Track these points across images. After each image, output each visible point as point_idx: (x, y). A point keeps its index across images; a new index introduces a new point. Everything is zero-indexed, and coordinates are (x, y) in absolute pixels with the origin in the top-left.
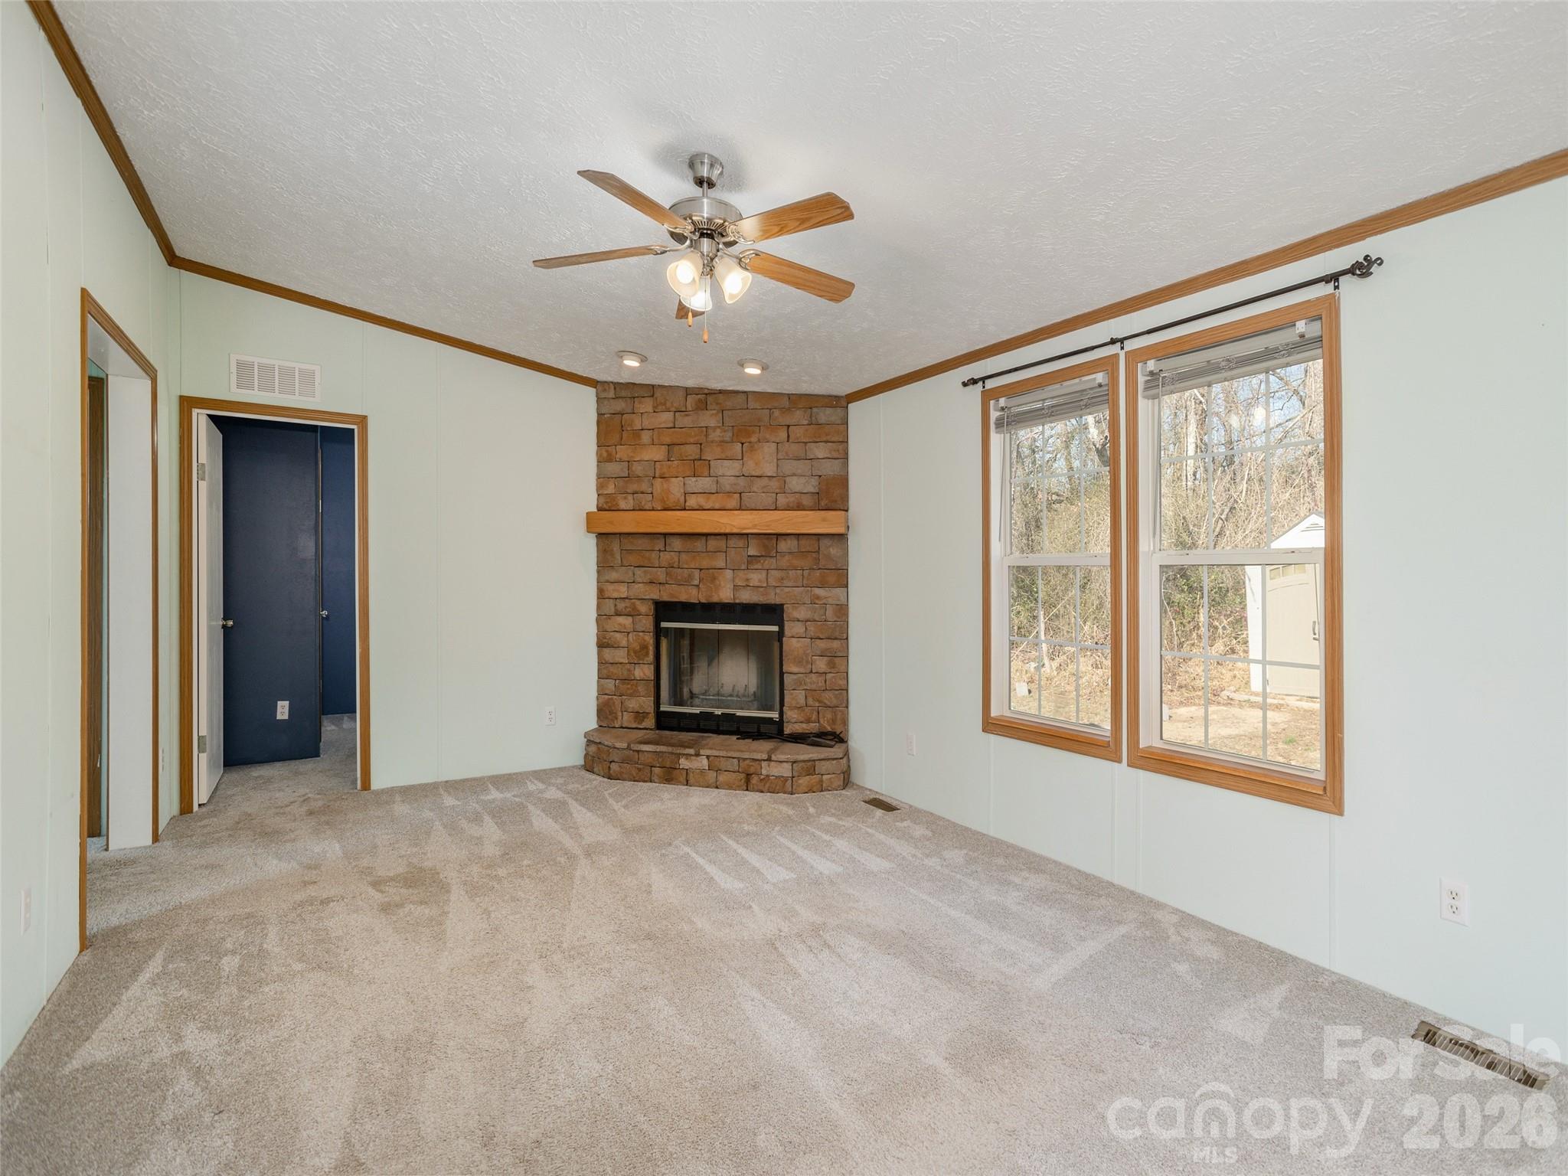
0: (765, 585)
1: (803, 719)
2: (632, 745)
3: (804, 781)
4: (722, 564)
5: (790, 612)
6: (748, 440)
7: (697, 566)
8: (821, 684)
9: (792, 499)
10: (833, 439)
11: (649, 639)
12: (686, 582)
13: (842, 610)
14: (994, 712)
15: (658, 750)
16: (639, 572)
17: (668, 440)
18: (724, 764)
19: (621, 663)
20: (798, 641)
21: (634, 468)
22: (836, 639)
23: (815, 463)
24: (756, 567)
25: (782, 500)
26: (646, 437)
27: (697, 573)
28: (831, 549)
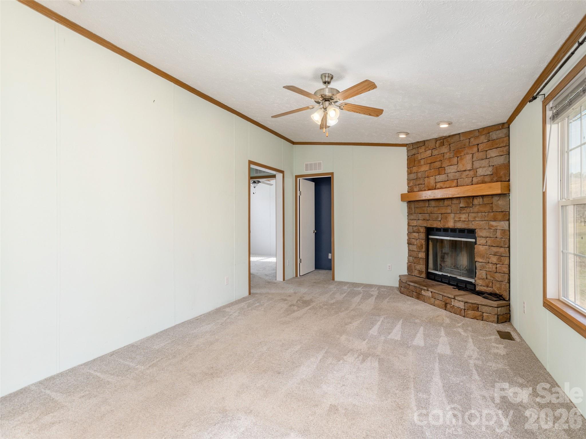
0: (467, 220)
1: (484, 285)
2: (407, 282)
4: (449, 211)
5: (479, 233)
6: (460, 155)
7: (440, 212)
8: (494, 269)
9: (480, 179)
10: (500, 146)
11: (423, 242)
12: (436, 219)
13: (507, 233)
15: (415, 286)
16: (420, 215)
17: (429, 162)
18: (437, 296)
19: (415, 251)
20: (482, 247)
21: (418, 175)
22: (501, 247)
23: (491, 159)
24: (463, 212)
25: (475, 180)
26: (422, 162)
27: (440, 215)
28: (499, 202)
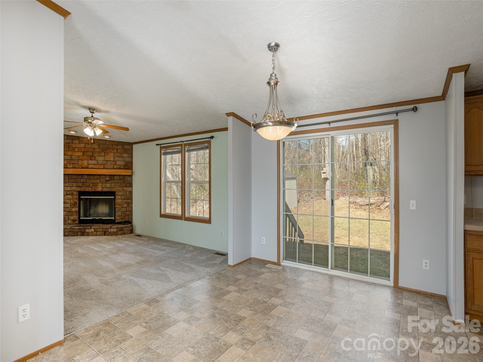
0: (110, 187)
1: (120, 219)
2: (72, 227)
3: (120, 232)
4: (99, 182)
5: (117, 193)
6: (106, 152)
7: (92, 182)
8: (125, 210)
9: (118, 166)
10: (129, 153)
11: (77, 201)
12: (89, 186)
13: (131, 193)
14: (162, 213)
15: (80, 228)
16: (74, 184)
17: (83, 151)
18: (98, 230)
19: (68, 207)
20: (119, 200)
21: (73, 157)
22: (129, 199)
23: (124, 158)
24: (108, 182)
25: (115, 167)
26: (76, 150)
27: (91, 184)
28: (128, 178)
